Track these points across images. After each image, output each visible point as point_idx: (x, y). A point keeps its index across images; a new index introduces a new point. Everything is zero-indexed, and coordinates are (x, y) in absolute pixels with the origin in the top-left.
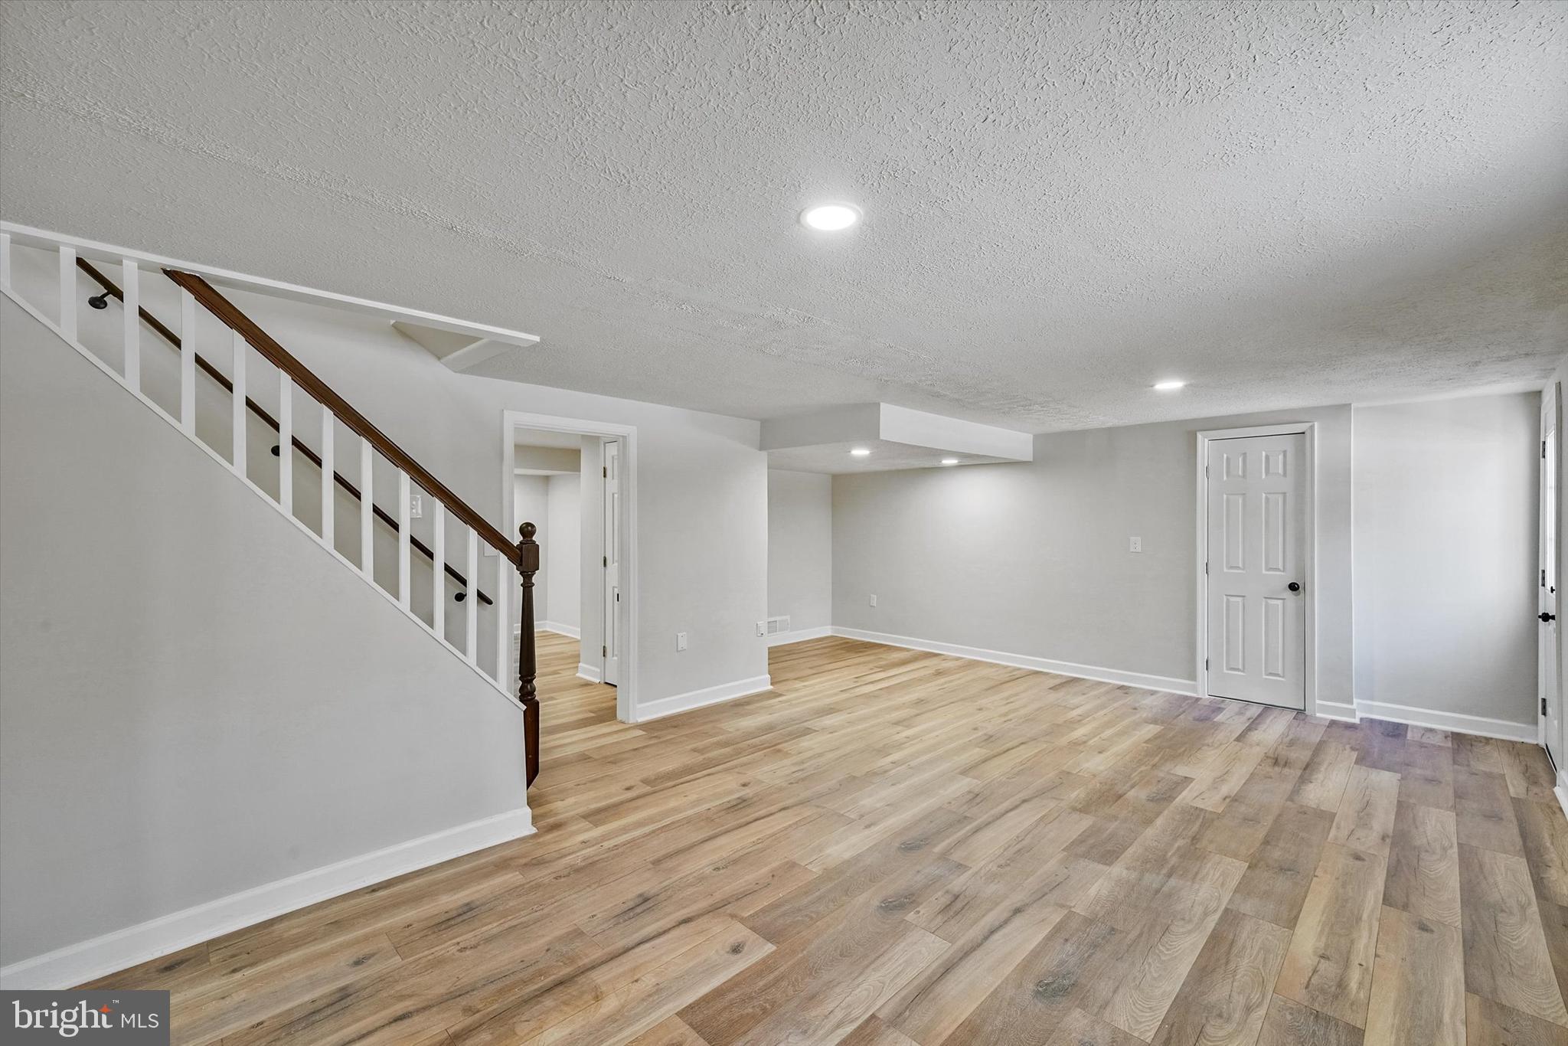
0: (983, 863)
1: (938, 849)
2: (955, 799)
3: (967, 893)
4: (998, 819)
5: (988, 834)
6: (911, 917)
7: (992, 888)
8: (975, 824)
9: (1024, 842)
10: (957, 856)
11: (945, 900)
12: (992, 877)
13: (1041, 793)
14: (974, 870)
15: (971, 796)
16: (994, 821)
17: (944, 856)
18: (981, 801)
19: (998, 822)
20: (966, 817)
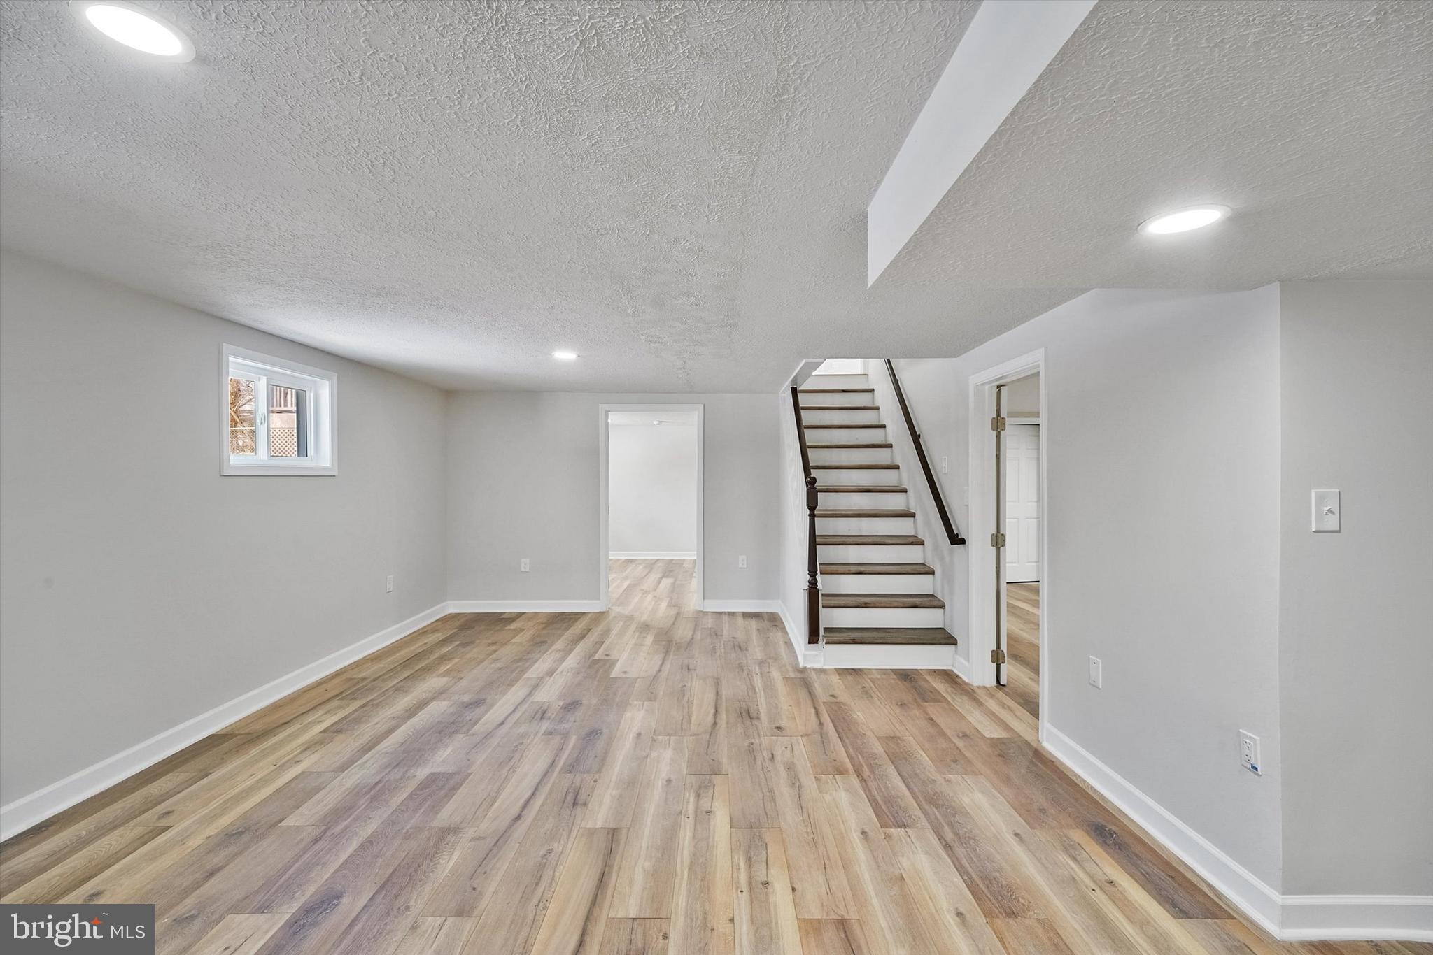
0: (535, 740)
1: (573, 740)
2: (593, 788)
3: (537, 722)
4: (539, 783)
5: (541, 765)
6: (561, 703)
7: (522, 730)
8: (557, 770)
9: (507, 768)
10: (557, 740)
11: (547, 715)
12: (524, 736)
13: (501, 839)
14: (539, 735)
15: (581, 798)
16: (542, 780)
17: (565, 736)
18: (565, 797)
19: (537, 780)
20: (570, 772)
